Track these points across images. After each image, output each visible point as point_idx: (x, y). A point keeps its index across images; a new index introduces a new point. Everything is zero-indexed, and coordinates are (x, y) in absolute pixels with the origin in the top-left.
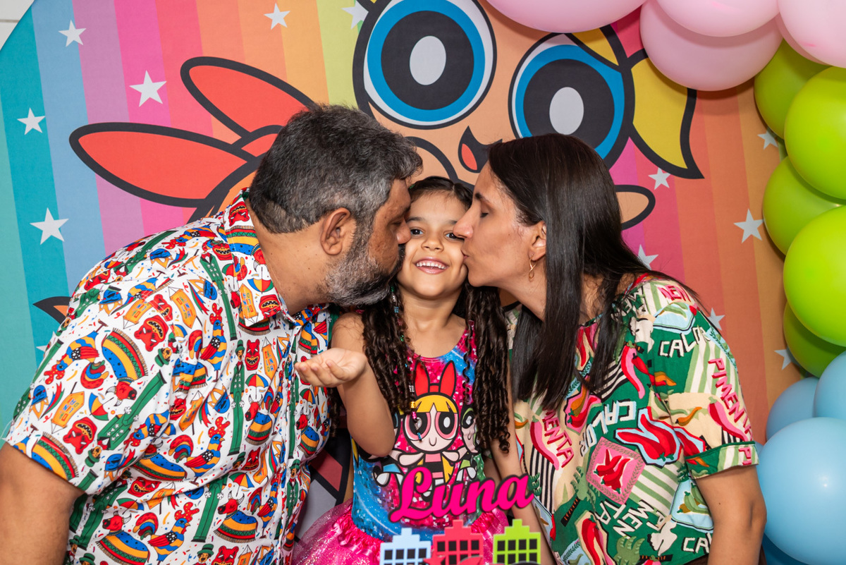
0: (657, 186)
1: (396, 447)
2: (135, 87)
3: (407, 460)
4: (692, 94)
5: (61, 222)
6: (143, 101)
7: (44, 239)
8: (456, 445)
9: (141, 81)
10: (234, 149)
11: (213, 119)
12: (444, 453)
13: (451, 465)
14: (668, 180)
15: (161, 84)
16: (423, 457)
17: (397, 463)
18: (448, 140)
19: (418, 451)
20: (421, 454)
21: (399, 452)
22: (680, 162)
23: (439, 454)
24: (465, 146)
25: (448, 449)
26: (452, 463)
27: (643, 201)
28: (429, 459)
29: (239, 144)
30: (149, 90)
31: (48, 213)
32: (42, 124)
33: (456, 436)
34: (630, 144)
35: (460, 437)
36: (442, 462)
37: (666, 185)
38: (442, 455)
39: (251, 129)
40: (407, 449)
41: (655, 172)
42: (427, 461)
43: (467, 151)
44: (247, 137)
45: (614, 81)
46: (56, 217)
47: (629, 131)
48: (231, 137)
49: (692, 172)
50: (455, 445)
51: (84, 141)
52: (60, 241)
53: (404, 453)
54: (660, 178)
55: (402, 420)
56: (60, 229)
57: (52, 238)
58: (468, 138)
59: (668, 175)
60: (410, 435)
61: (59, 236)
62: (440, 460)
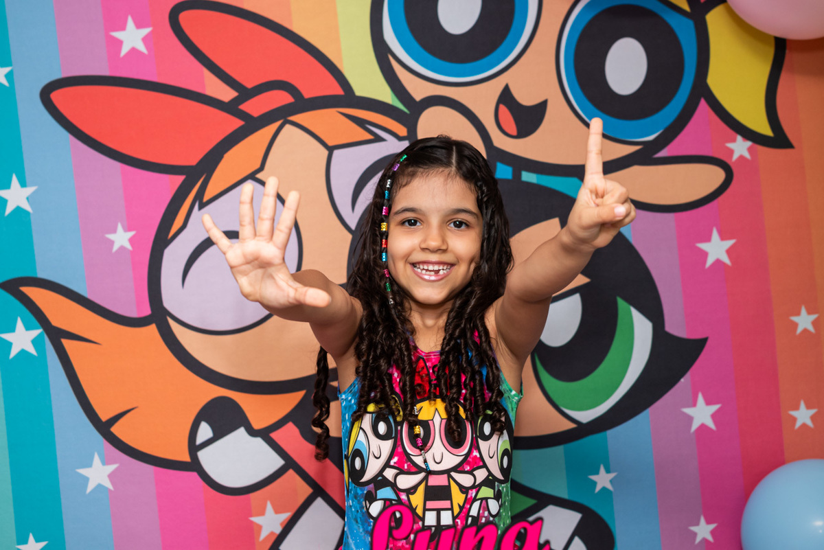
0: (735, 157)
1: (392, 463)
2: (117, 35)
3: (405, 482)
4: (781, 45)
5: (30, 190)
6: (125, 50)
7: (9, 209)
8: (471, 464)
9: (123, 28)
10: (230, 108)
11: (207, 73)
12: (453, 474)
13: (462, 492)
14: (750, 150)
15: (146, 31)
16: (426, 479)
17: (393, 485)
18: (482, 101)
19: (419, 470)
20: (422, 475)
21: (394, 471)
22: (765, 129)
23: (446, 475)
24: (502, 108)
25: (458, 468)
26: (464, 490)
27: (718, 175)
28: (434, 481)
29: (236, 102)
30: (132, 37)
31: (15, 180)
32: (9, 76)
33: (470, 451)
34: (703, 105)
35: (475, 453)
36: (449, 487)
37: (747, 155)
38: (450, 477)
39: (249, 85)
40: (406, 467)
41: (734, 140)
42: (429, 484)
43: (505, 114)
44: (245, 93)
45: (684, 30)
46: (23, 184)
47: (702, 91)
48: (226, 94)
49: (779, 140)
50: (468, 463)
51: (56, 96)
52: (27, 213)
53: (402, 472)
54: (740, 148)
55: (399, 428)
56: (28, 199)
57: (18, 210)
58: (506, 97)
59: (749, 143)
60: (409, 449)
61: (27, 207)
62: (447, 484)
